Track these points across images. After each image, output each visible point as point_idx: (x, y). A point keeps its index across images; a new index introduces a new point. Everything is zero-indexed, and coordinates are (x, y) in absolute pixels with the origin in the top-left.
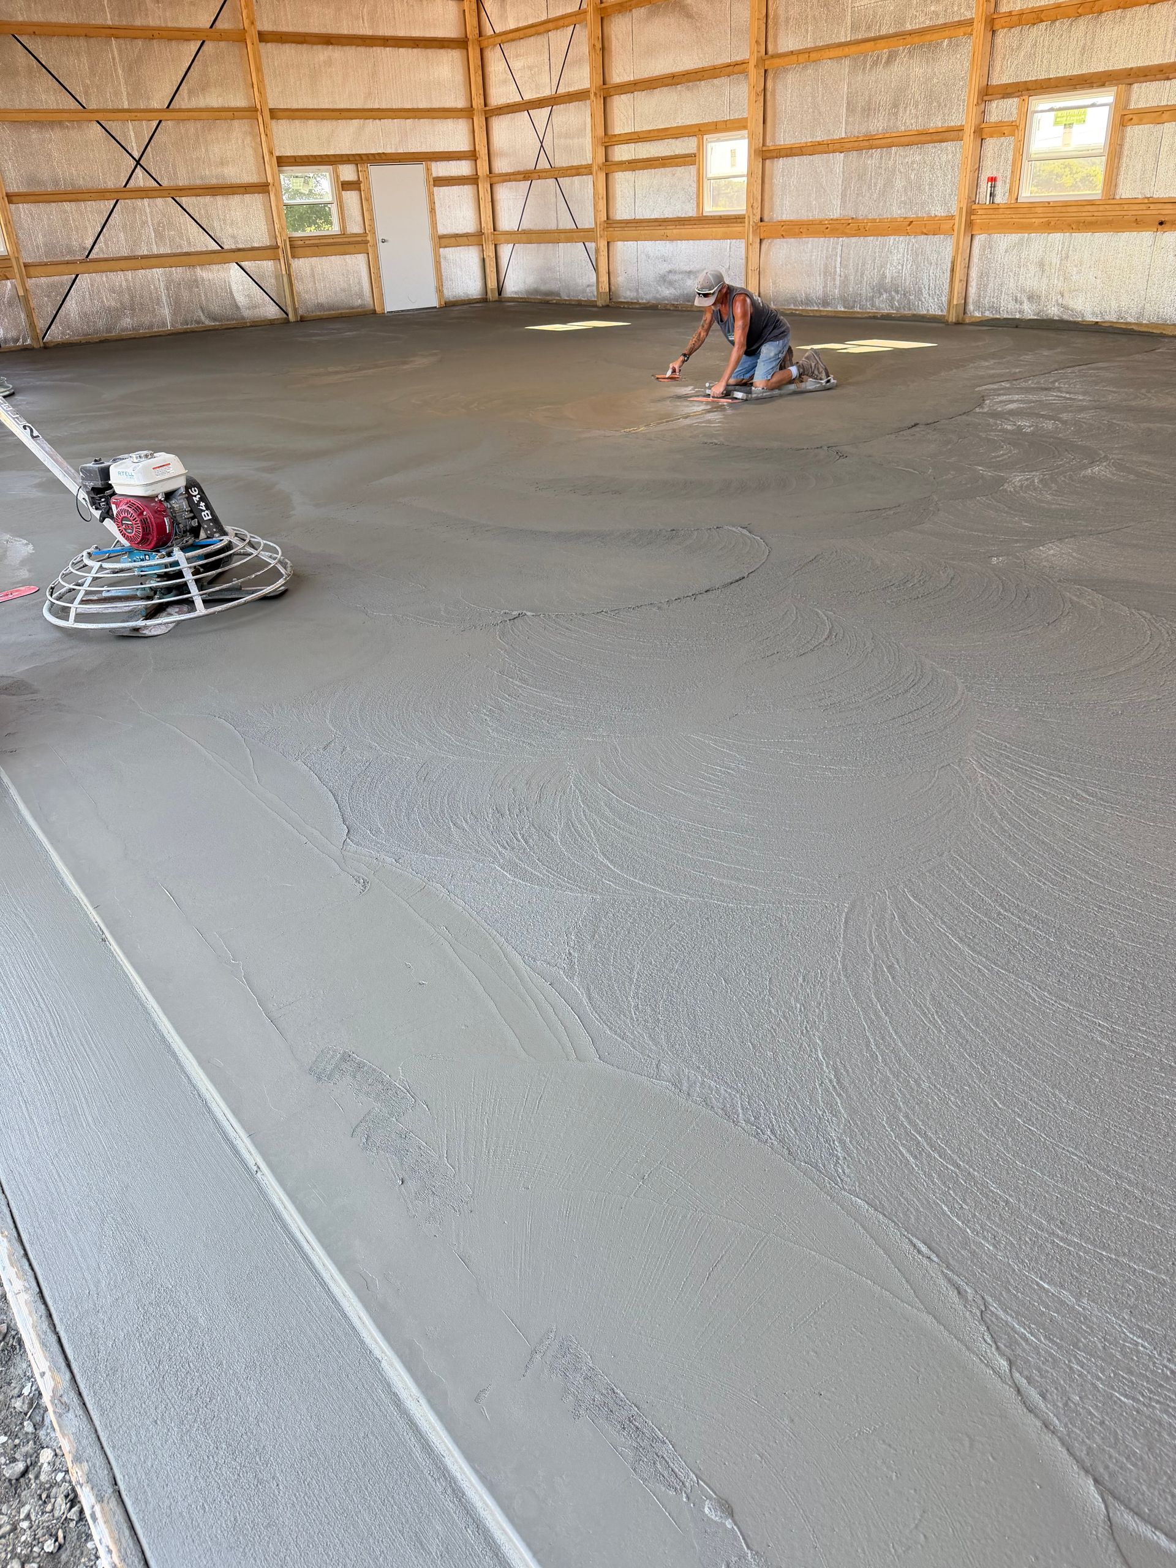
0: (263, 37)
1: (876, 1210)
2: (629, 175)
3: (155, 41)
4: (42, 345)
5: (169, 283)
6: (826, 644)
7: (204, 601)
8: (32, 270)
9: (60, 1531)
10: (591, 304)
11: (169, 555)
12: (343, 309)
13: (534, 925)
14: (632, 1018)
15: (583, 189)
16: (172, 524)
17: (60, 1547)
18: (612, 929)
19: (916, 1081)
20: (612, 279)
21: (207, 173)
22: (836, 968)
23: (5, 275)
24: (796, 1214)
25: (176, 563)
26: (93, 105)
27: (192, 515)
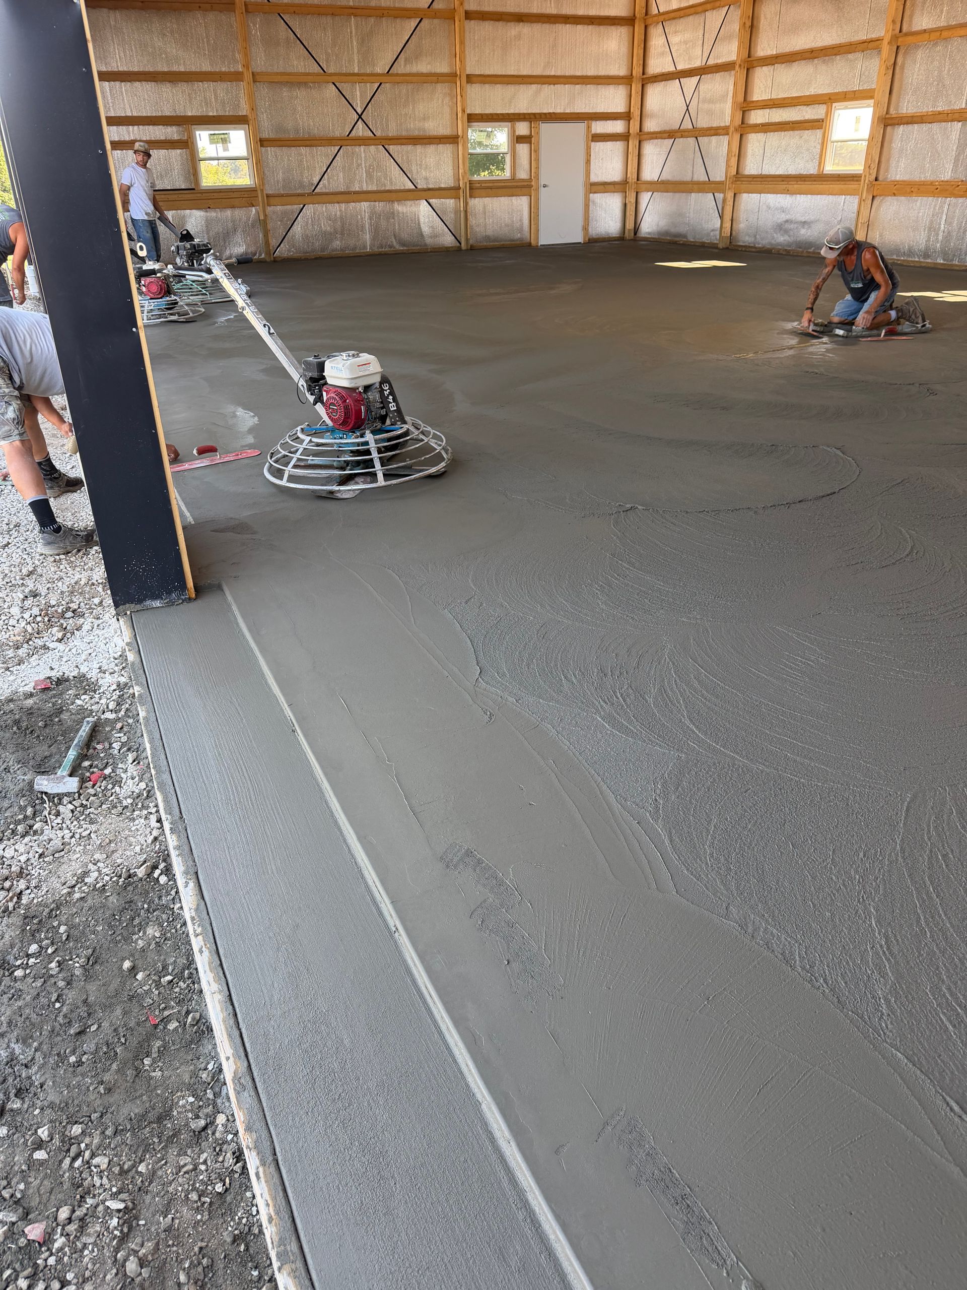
0: (469, 15)
1: (914, 1065)
2: (761, 136)
3: (384, 19)
4: (272, 259)
5: (373, 213)
6: (908, 559)
7: (384, 475)
8: (272, 200)
9: (227, 1178)
10: (713, 246)
11: (362, 436)
12: (506, 241)
13: (627, 771)
14: (707, 864)
15: (719, 147)
16: (366, 411)
17: (227, 1190)
18: (694, 785)
19: (960, 960)
20: (734, 225)
21: (412, 126)
22: (895, 849)
23: (252, 204)
24: (841, 1055)
25: (367, 443)
26: (331, 70)
27: (382, 405)
